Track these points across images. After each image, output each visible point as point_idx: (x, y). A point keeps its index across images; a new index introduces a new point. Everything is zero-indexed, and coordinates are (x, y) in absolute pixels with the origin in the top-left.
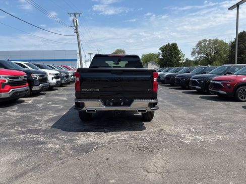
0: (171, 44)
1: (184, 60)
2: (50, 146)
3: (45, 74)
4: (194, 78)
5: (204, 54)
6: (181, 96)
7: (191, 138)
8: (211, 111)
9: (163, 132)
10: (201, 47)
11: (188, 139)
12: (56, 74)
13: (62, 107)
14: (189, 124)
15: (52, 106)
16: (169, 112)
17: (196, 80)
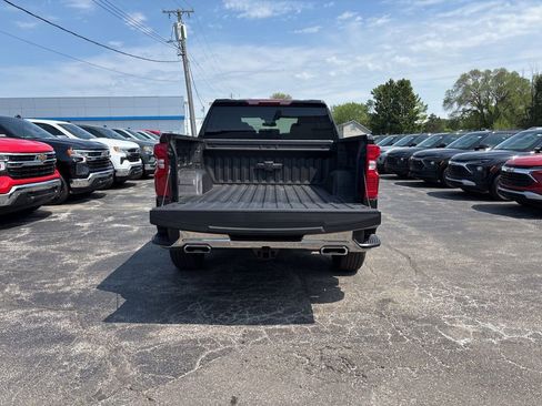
0: (396, 81)
1: (424, 117)
2: (79, 348)
3: (103, 148)
4: (458, 160)
5: (473, 104)
6: (427, 203)
7: (470, 328)
8: (510, 244)
9: (390, 306)
10: (467, 88)
11: (464, 334)
12: (132, 150)
13: (136, 229)
14: (459, 284)
15: (113, 229)
16: (402, 246)
17: (464, 165)
